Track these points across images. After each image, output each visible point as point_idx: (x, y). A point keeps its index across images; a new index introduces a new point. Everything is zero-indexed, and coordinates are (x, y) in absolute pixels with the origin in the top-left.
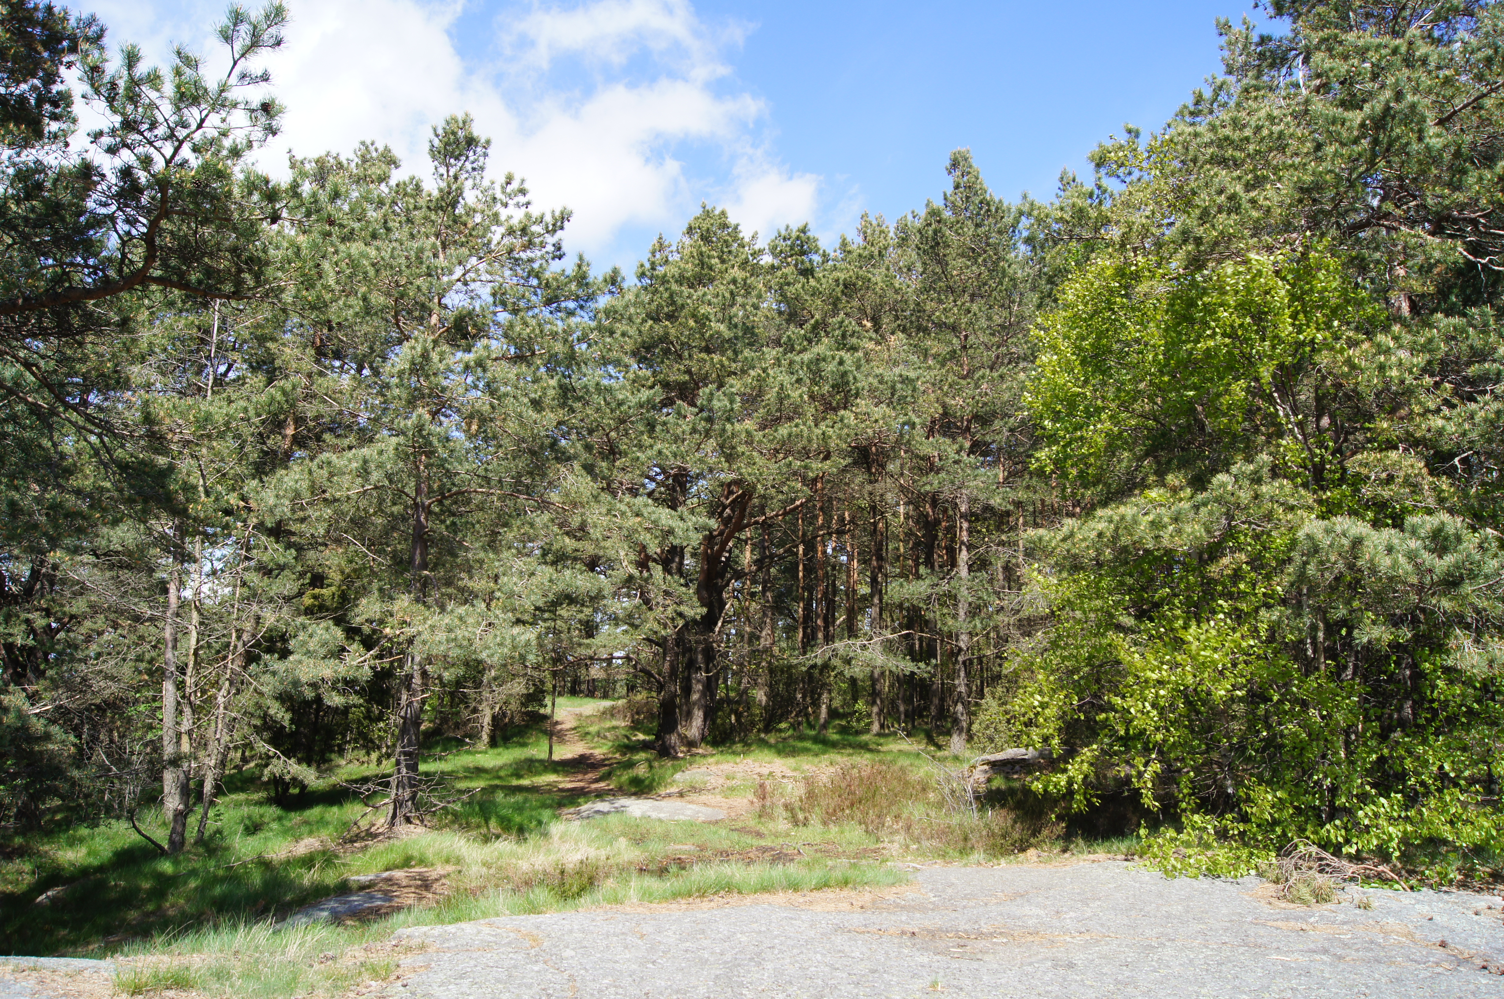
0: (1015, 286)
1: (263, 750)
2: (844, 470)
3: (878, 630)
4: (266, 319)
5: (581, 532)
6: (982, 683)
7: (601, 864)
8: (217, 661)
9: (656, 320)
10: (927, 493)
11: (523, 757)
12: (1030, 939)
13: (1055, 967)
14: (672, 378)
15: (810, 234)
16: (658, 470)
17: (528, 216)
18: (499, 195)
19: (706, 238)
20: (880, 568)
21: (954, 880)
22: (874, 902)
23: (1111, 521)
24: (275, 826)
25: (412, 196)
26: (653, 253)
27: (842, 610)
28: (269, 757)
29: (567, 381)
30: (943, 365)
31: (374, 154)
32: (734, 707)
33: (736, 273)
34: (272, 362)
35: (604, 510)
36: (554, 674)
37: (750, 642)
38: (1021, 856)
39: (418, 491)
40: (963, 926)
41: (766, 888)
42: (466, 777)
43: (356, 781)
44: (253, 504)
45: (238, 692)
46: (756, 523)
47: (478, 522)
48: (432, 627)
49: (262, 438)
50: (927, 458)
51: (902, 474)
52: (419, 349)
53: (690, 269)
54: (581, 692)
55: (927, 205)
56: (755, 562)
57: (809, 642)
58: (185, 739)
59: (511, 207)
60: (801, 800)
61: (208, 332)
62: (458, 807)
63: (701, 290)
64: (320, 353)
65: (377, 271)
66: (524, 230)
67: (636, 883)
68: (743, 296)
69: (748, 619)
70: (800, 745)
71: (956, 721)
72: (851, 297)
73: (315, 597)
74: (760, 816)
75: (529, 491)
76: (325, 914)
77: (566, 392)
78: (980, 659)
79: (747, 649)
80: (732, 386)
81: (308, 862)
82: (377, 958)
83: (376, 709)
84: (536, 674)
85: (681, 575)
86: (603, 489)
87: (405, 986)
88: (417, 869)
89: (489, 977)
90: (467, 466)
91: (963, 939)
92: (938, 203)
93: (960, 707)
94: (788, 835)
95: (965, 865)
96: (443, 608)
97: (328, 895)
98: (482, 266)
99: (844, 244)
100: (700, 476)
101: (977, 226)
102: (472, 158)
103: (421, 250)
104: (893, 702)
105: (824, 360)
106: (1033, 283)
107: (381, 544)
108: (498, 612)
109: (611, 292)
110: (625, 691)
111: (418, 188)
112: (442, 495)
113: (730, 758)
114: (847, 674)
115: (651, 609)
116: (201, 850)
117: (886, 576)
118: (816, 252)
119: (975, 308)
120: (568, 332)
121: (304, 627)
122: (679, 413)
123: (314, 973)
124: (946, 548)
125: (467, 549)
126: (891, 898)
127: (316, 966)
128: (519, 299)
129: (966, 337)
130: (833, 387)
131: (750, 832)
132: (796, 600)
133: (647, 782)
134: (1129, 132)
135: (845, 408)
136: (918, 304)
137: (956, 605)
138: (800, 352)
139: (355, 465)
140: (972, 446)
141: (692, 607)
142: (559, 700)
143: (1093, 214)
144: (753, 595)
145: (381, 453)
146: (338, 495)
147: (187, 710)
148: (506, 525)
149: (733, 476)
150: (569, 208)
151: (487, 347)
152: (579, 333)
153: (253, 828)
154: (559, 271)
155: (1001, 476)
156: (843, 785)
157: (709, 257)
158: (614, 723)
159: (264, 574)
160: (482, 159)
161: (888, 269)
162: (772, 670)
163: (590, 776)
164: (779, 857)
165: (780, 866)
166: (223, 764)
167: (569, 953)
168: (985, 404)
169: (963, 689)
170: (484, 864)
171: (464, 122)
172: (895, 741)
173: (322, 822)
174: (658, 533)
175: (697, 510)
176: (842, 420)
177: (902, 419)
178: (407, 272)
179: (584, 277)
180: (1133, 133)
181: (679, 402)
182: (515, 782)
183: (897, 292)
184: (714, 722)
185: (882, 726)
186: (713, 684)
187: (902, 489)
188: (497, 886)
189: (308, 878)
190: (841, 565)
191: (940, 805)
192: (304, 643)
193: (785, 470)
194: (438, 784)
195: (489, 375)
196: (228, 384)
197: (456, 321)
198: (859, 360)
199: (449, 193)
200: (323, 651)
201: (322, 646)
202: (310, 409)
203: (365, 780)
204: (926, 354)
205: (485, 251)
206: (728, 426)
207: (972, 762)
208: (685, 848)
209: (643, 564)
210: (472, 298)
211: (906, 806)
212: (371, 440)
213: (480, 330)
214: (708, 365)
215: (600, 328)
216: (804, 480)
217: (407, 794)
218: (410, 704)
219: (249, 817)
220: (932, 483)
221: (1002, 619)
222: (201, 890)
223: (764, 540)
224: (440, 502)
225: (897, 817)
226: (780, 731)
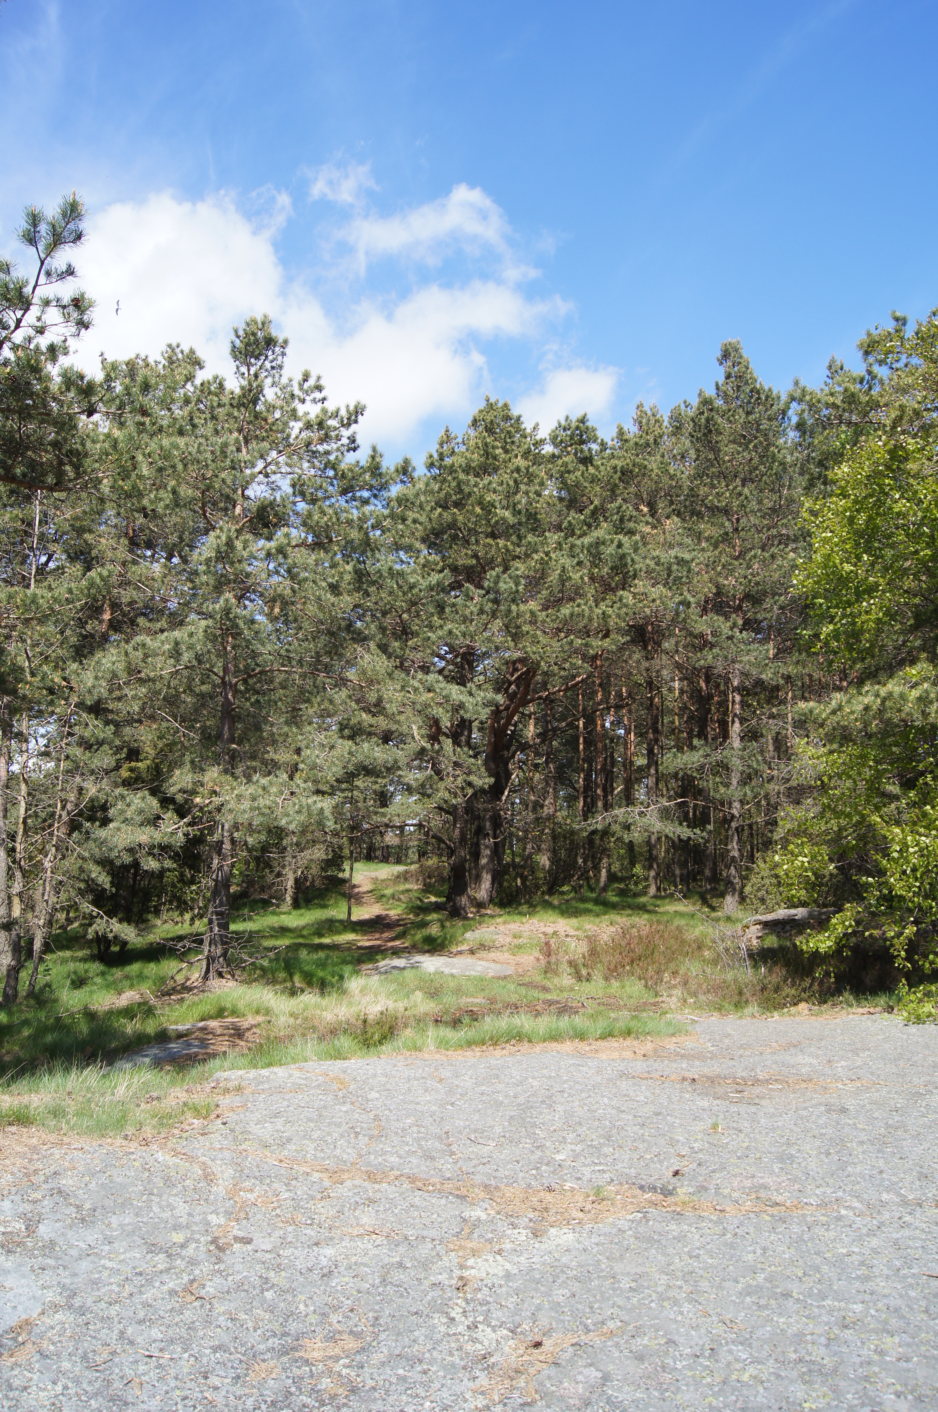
0: (785, 470)
1: (87, 911)
2: (621, 649)
3: (654, 798)
4: (85, 512)
5: (377, 708)
6: (752, 849)
7: (399, 1015)
8: (43, 829)
9: (445, 508)
10: (702, 668)
11: (324, 918)
12: (804, 1085)
13: (828, 1111)
14: (460, 562)
15: (589, 424)
16: (446, 648)
17: (324, 411)
18: (297, 392)
19: (490, 430)
20: (656, 741)
21: (730, 1031)
22: (655, 1050)
23: (877, 695)
24: (98, 980)
25: (217, 395)
26: (441, 445)
27: (620, 781)
28: (92, 917)
29: (362, 566)
30: (716, 547)
31: (180, 356)
32: (520, 871)
33: (520, 462)
34: (90, 553)
35: (399, 687)
36: (351, 841)
37: (534, 810)
38: (793, 1009)
39: (226, 670)
40: (740, 1073)
41: (554, 1037)
42: (272, 936)
43: (172, 939)
44: (73, 684)
45: (64, 857)
46: (540, 698)
47: (281, 700)
48: (239, 797)
49: (82, 623)
50: (702, 635)
51: (677, 651)
52: (224, 538)
53: (476, 458)
54: (376, 858)
55: (700, 395)
56: (538, 735)
57: (589, 811)
58: (16, 900)
59: (308, 403)
60: (584, 957)
61: (30, 524)
62: (265, 963)
63: (487, 479)
64: (133, 544)
65: (185, 465)
66: (321, 424)
67: (432, 1032)
68: (526, 484)
69: (532, 789)
70: (582, 906)
71: (729, 883)
72: (628, 483)
73: (131, 770)
74: (546, 972)
75: (328, 669)
76: (147, 1060)
77: (360, 576)
78: (750, 826)
79: (532, 816)
80: (517, 569)
81: (128, 1012)
82: (198, 1098)
83: (188, 874)
84: (335, 840)
85: (470, 747)
86: (396, 667)
87: (224, 1124)
88: (230, 1020)
89: (301, 1117)
90: (269, 647)
91: (740, 1085)
92: (711, 392)
93: (733, 870)
94: (572, 989)
95: (741, 1018)
96: (249, 780)
97: (149, 1043)
98: (282, 459)
99: (621, 433)
100: (486, 655)
101: (748, 413)
102: (271, 358)
103: (225, 445)
104: (668, 867)
105: (603, 543)
106: (801, 468)
107: (191, 721)
108: (299, 782)
109: (403, 482)
110: (416, 857)
111: (221, 386)
112: (248, 674)
113: (517, 918)
114: (626, 838)
115: (442, 779)
116: (32, 1002)
117: (662, 748)
118: (595, 441)
119: (746, 491)
120: (363, 519)
121: (123, 797)
122: (467, 595)
123: (142, 1111)
124: (718, 721)
125: (272, 725)
126: (672, 1047)
127: (143, 1106)
128: (316, 490)
129: (738, 520)
130: (612, 569)
131: (536, 987)
132: (578, 771)
133: (439, 941)
134: (897, 319)
135: (623, 589)
136: (692, 489)
137: (729, 776)
138: (580, 537)
139: (167, 647)
140: (744, 624)
141: (480, 777)
142: (357, 865)
143: (864, 399)
144: (536, 766)
145: (191, 635)
146: (152, 675)
147: (18, 874)
148: (308, 701)
149: (518, 654)
150: (363, 402)
151: (287, 535)
152: (373, 521)
153: (79, 982)
154: (353, 462)
155: (771, 652)
156: (623, 943)
157: (493, 447)
158: (408, 886)
159: (86, 749)
160: (280, 358)
161: (663, 456)
162: (554, 837)
163: (386, 935)
164: (564, 1009)
165: (566, 1018)
166: (50, 923)
167: (373, 1095)
168: (757, 584)
169: (736, 854)
170: (291, 1015)
171: (263, 324)
172: (669, 903)
173: (141, 977)
174: (449, 708)
175: (484, 687)
176: (621, 600)
177: (678, 599)
178: (212, 466)
179: (377, 467)
180: (901, 321)
181: (467, 585)
182: (317, 941)
183: (672, 478)
184: (501, 885)
185: (658, 889)
186: (500, 849)
187: (678, 666)
188: (304, 1035)
189: (130, 1027)
190: (619, 737)
191: (715, 962)
192: (122, 812)
193: (566, 648)
194: (248, 941)
195: (290, 561)
196: (48, 573)
197: (258, 510)
198: (636, 543)
199: (250, 391)
200: (138, 819)
201: (140, 813)
202: (126, 596)
203: (180, 938)
204: (699, 536)
205: (284, 445)
206: (514, 607)
207: (744, 922)
208: (476, 1001)
209: (434, 738)
210: (273, 489)
211: (683, 963)
212: (181, 623)
213: (280, 519)
214: (494, 549)
215: (392, 516)
216: (584, 658)
217: (219, 951)
218: (220, 868)
219: (75, 972)
220: (707, 658)
221: (773, 788)
222: (34, 1038)
223: (546, 715)
224: (245, 681)
225: (675, 973)
226: (563, 893)
